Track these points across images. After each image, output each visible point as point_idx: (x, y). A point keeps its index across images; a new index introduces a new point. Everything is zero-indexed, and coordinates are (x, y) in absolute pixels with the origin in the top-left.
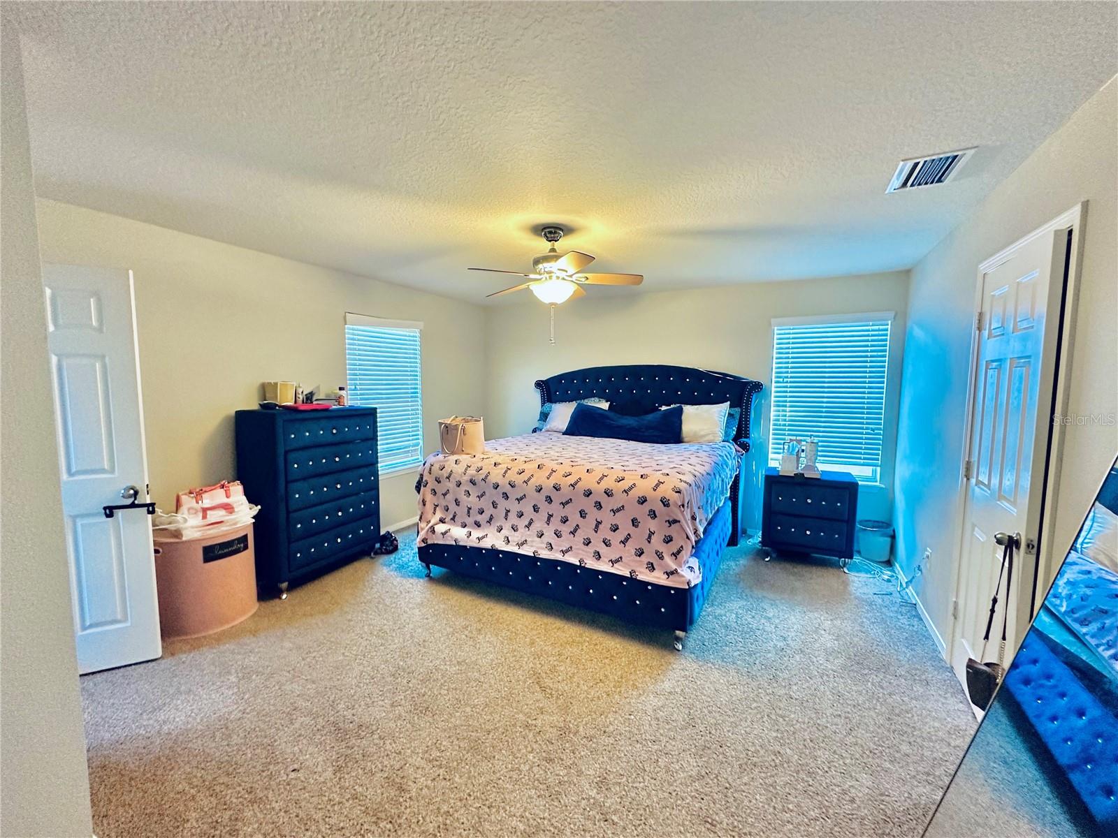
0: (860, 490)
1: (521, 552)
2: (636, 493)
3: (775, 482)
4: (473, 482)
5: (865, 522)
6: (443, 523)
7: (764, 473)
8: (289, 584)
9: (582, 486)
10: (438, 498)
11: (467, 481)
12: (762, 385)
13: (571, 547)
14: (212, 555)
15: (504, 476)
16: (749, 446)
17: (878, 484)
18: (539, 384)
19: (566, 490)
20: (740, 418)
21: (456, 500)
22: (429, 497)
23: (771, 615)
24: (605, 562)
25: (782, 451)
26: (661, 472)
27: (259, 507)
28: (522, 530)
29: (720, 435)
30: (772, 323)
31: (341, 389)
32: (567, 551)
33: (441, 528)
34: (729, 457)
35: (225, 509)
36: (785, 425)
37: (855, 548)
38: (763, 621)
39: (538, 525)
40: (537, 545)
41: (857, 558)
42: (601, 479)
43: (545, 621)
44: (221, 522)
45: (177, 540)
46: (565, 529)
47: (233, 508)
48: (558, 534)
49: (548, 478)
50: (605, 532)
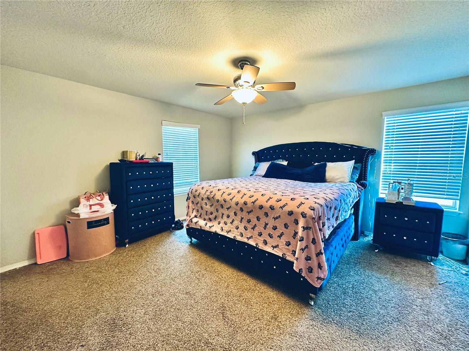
0: (444, 214)
1: (228, 236)
2: (287, 209)
3: (382, 206)
4: (208, 198)
5: (448, 234)
6: (196, 217)
7: (375, 200)
8: (129, 240)
9: (258, 203)
10: (194, 205)
11: (206, 198)
12: (375, 150)
13: (252, 236)
14: (91, 225)
15: (222, 196)
16: (366, 185)
17: (457, 211)
18: (254, 153)
19: (249, 205)
20: (361, 169)
21: (201, 207)
22: (191, 205)
23: (377, 289)
24: (269, 246)
25: (388, 189)
26: (304, 197)
27: (116, 205)
28: (229, 224)
29: (348, 178)
30: (383, 115)
31: (159, 154)
32: (250, 238)
33: (195, 220)
34: (352, 190)
35: (100, 206)
36: (390, 174)
37: (440, 250)
38: (370, 292)
39: (236, 223)
40: (236, 234)
41: (440, 257)
42: (269, 200)
43: (238, 274)
44: (98, 211)
45: (78, 218)
46: (249, 226)
47: (104, 205)
48: (246, 228)
49: (242, 198)
50: (270, 230)
